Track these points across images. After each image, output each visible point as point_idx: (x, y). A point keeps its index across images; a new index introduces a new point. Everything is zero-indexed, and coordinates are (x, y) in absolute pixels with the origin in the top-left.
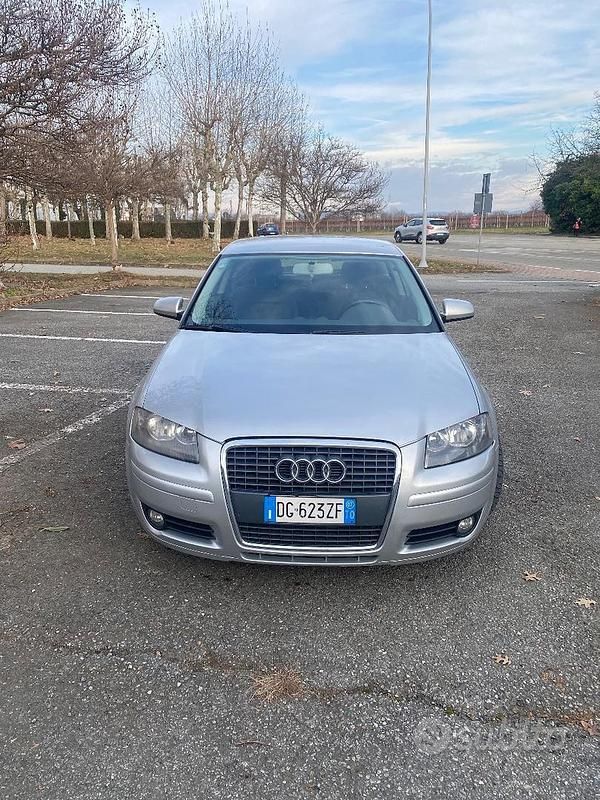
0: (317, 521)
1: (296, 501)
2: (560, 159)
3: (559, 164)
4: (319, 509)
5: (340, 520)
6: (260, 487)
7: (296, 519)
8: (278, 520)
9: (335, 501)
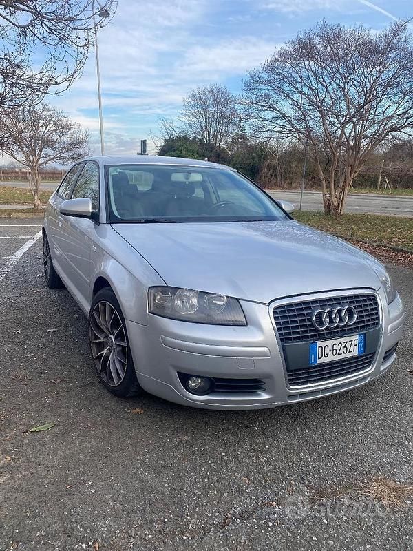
0: (343, 356)
1: (330, 343)
2: (166, 136)
3: (165, 141)
4: (345, 347)
5: (356, 353)
6: (303, 337)
7: (331, 358)
8: (319, 361)
9: (353, 338)
